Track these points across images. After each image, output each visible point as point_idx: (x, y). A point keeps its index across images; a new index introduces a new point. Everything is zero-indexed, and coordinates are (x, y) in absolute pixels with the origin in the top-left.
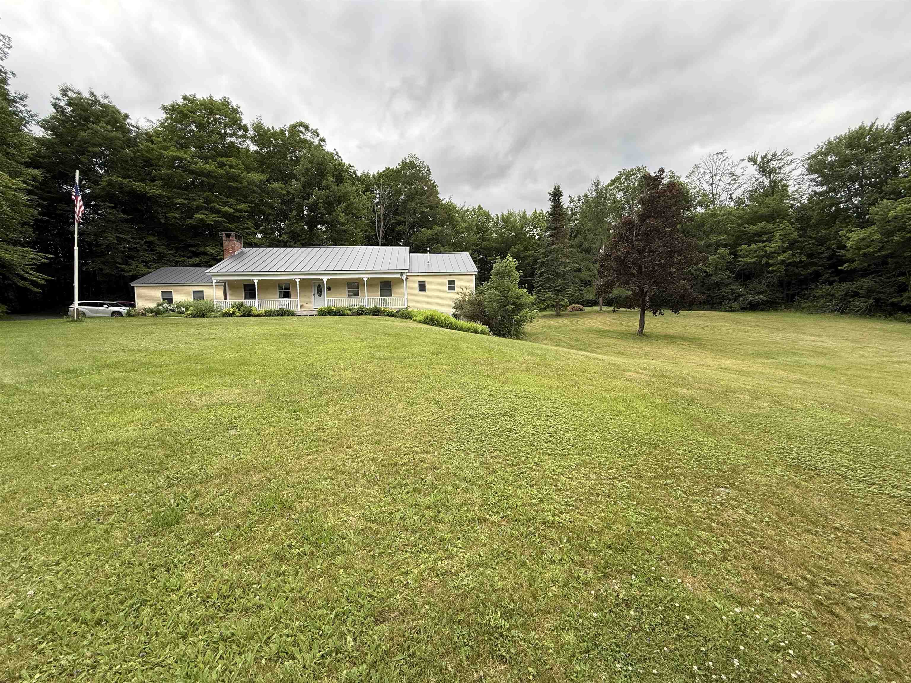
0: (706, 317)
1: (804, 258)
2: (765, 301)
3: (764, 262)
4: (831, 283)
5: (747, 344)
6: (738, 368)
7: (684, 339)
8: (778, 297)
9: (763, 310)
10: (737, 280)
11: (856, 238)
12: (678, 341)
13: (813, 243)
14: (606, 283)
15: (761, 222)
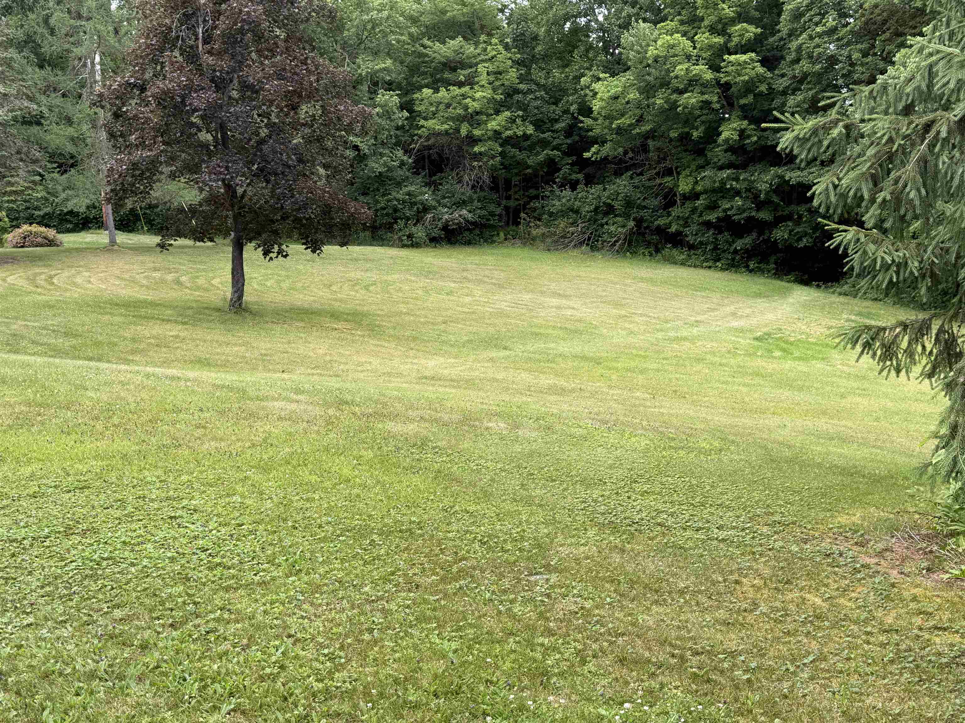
0: (367, 260)
1: (530, 130)
2: (472, 223)
3: (464, 132)
4: (573, 187)
5: (457, 321)
6: (454, 372)
7: (335, 315)
8: (492, 214)
9: (469, 243)
10: (417, 173)
11: (606, 95)
12: (328, 323)
13: (542, 98)
14: (135, 166)
15: (453, 38)
